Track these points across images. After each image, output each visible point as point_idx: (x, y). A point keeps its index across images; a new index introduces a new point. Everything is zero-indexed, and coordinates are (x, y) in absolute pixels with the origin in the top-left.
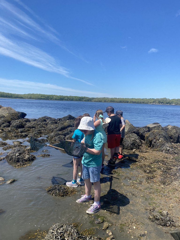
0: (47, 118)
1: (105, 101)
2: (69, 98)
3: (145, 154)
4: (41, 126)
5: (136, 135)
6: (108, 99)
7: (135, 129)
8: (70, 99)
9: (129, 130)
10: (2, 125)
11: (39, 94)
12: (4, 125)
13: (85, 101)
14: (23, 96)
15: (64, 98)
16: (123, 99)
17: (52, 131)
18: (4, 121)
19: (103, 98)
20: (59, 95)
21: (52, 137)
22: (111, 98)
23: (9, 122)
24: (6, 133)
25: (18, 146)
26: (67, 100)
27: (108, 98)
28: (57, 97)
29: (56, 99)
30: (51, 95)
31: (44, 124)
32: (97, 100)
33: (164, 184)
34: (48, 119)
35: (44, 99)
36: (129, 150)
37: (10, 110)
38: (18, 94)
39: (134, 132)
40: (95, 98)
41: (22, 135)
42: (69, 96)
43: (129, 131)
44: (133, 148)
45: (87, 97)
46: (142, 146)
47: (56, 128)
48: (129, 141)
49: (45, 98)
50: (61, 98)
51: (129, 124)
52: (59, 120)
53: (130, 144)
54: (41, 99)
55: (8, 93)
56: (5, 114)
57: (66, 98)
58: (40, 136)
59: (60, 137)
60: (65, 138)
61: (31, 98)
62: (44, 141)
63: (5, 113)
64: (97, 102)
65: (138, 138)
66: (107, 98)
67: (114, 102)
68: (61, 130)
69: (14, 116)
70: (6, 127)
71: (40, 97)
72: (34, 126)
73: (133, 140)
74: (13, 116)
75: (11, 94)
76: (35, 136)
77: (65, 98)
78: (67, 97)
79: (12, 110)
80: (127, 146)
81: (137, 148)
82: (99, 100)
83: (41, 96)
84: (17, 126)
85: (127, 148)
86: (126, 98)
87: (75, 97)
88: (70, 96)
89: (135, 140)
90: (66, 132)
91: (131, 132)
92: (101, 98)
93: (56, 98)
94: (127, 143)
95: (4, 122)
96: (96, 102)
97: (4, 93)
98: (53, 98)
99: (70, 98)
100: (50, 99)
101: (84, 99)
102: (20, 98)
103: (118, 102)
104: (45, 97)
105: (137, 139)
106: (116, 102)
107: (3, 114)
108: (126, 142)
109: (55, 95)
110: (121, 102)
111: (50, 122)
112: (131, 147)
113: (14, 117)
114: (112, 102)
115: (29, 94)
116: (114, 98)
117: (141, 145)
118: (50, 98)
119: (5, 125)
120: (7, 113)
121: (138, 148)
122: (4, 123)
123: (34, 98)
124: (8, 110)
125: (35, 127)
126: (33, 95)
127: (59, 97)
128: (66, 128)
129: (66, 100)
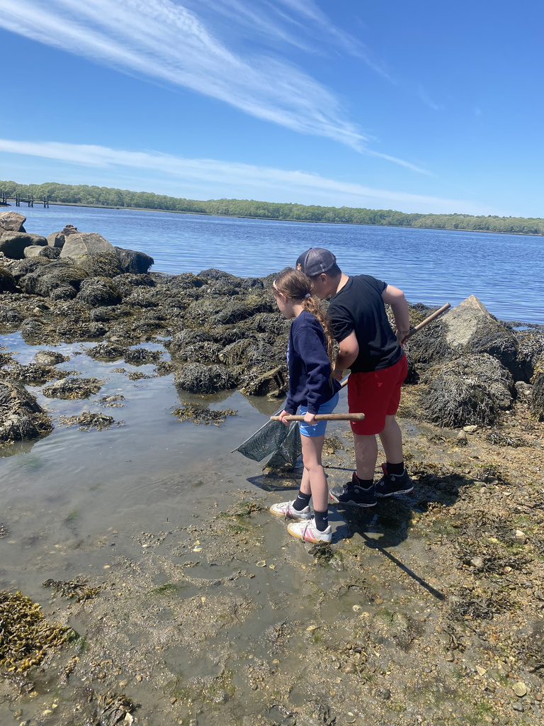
0: (214, 274)
1: (456, 227)
2: (339, 214)
3: (512, 452)
4: (172, 302)
5: (496, 362)
6: (468, 218)
7: (499, 336)
8: (344, 217)
9: (476, 340)
10: (51, 290)
11: (252, 201)
12: (58, 291)
13: (390, 224)
14: (205, 207)
15: (323, 215)
16: (521, 219)
17: (202, 320)
18: (58, 277)
19: (450, 215)
20: (308, 204)
21: (180, 346)
22: (478, 217)
23: (76, 284)
24: (35, 320)
25: (32, 372)
26: (333, 221)
27: (468, 215)
28: (303, 212)
29: (299, 218)
30: (286, 204)
31: (190, 296)
32: (429, 222)
33: (537, 668)
34: (217, 279)
35: (265, 217)
36: (447, 425)
37: (94, 243)
38: (190, 201)
39: (493, 351)
40: (425, 216)
41: (88, 331)
42: (340, 209)
43: (474, 345)
44: (466, 419)
45: (396, 212)
46: (514, 414)
47: (217, 312)
48: (454, 388)
49: (266, 212)
50: (313, 214)
51: (482, 313)
52: (253, 285)
53: (455, 400)
54: (256, 216)
55: (165, 197)
56: (77, 255)
57: (331, 215)
58: (145, 337)
59: (202, 347)
60: (219, 351)
61: (226, 213)
62: (144, 358)
63: (77, 252)
64: (431, 227)
65: (503, 376)
66: (464, 216)
67: (488, 229)
68: (230, 319)
69: (105, 263)
70: (64, 297)
71: (253, 210)
72: (153, 300)
73: (474, 387)
74: (101, 262)
75: (171, 198)
76: (128, 337)
77: (327, 215)
78: (333, 209)
79: (101, 245)
80: (440, 410)
81: (486, 421)
82: (437, 221)
83: (258, 208)
84: (95, 296)
85: (438, 417)
86: (532, 219)
87: (359, 211)
88: (344, 209)
89: (479, 386)
90: (234, 331)
91: (479, 348)
92: (446, 215)
93: (298, 212)
94: (444, 397)
95: (59, 282)
96: (426, 228)
97: (153, 195)
98: (291, 214)
99: (343, 215)
100: (282, 215)
101: (387, 219)
102: (197, 211)
103: (500, 231)
104: (268, 211)
105: (497, 380)
106: (495, 230)
107: (73, 257)
108: (439, 393)
109: (296, 205)
110: (511, 230)
111: (209, 291)
112: (456, 415)
113: (102, 268)
114: (482, 229)
115: (222, 201)
116: (490, 216)
117: (509, 408)
118: (281, 213)
119: (59, 293)
120: (83, 252)
121: (491, 423)
122: (57, 286)
123: (237, 214)
124: (86, 243)
125: (158, 304)
126: (233, 203)
127: (307, 212)
128: (251, 314)
129: (328, 220)
